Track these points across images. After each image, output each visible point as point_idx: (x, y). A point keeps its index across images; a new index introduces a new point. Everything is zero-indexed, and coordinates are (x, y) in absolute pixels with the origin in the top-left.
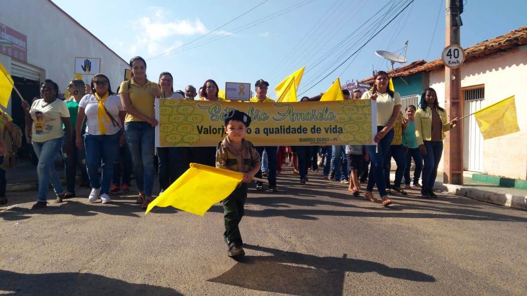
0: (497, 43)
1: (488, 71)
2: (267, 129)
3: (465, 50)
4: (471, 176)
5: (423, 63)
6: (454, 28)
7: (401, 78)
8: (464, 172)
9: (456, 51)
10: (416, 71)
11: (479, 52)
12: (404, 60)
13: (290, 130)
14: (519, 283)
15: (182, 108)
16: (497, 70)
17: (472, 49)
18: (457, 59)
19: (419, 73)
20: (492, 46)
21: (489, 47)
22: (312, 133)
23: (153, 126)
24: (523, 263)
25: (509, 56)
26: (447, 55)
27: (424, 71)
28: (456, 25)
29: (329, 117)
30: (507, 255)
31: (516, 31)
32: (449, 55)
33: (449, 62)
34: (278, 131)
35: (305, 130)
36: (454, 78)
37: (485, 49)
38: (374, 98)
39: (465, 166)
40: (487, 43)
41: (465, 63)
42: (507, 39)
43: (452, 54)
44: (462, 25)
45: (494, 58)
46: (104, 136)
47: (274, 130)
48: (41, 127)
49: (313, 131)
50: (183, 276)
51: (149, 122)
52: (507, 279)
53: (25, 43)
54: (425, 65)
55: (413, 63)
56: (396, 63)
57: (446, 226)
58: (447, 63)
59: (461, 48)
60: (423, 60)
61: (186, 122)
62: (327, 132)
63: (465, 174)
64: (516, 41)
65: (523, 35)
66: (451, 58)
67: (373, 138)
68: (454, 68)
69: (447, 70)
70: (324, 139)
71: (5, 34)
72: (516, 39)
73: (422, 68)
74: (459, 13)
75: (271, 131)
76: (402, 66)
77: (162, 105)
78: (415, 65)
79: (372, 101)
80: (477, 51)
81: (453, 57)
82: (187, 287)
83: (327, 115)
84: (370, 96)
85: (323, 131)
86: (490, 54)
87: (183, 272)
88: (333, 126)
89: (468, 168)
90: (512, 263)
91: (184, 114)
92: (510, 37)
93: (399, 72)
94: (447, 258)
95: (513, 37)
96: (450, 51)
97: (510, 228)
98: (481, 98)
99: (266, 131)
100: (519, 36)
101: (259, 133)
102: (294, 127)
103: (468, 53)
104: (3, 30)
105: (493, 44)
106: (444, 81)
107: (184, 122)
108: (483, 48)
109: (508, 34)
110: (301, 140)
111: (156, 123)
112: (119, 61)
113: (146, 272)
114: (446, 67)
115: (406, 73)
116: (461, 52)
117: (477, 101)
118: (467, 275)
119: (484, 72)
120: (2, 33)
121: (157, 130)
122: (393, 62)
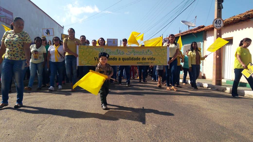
0: (240, 17)
1: (235, 31)
2: (124, 58)
3: (224, 21)
4: (226, 82)
5: (203, 27)
6: (219, 10)
7: (193, 34)
8: (222, 79)
9: (220, 21)
10: (200, 31)
11: (231, 21)
12: (194, 25)
13: (133, 59)
14: (248, 132)
15: (88, 49)
16: (239, 30)
17: (227, 20)
18: (220, 25)
19: (202, 31)
20: (237, 18)
21: (236, 19)
22: (142, 60)
23: (76, 57)
24: (250, 123)
25: (245, 23)
26: (215, 23)
27: (204, 31)
28: (220, 8)
29: (150, 54)
30: (243, 119)
31: (249, 11)
32: (216, 23)
33: (216, 26)
34: (128, 59)
35: (139, 59)
36: (219, 34)
37: (234, 20)
38: (168, 46)
39: (223, 77)
40: (235, 17)
41: (224, 27)
42: (244, 15)
43: (218, 22)
44: (223, 8)
45: (238, 24)
46: (57, 62)
47: (127, 59)
48: (37, 57)
49: (143, 59)
50: (88, 128)
51: (75, 55)
52: (242, 131)
53: (12, 16)
54: (205, 28)
55: (199, 27)
56: (190, 27)
57: (213, 105)
58: (215, 27)
59: (222, 20)
60: (204, 25)
61: (89, 55)
62: (148, 60)
63: (223, 81)
64: (249, 16)
65: (252, 13)
66: (217, 24)
67: (167, 62)
68: (218, 29)
69: (215, 30)
70: (147, 63)
71: (2, 12)
72: (249, 15)
73: (203, 29)
74: (221, 2)
75: (125, 59)
76: (193, 28)
77: (80, 48)
78: (199, 28)
79: (168, 47)
80: (230, 21)
81: (218, 24)
82: (90, 134)
83: (149, 53)
84: (167, 45)
85: (147, 59)
86: (236, 22)
87: (88, 126)
88: (151, 57)
89: (224, 78)
90: (245, 123)
91: (88, 52)
92: (246, 14)
93: (192, 31)
94: (214, 120)
95: (247, 14)
96: (217, 21)
97: (244, 106)
98: (231, 44)
99: (123, 59)
100: (250, 14)
101: (120, 60)
102: (135, 58)
103: (225, 22)
104: (1, 10)
105: (238, 18)
106: (213, 35)
107: (89, 56)
108: (233, 19)
109: (245, 13)
110: (138, 63)
111: (77, 56)
112: (58, 25)
113: (70, 126)
114: (215, 29)
115: (196, 31)
116: (222, 21)
117: (229, 45)
118: (223, 128)
119: (233, 31)
120: (1, 11)
121: (78, 58)
122: (189, 26)
